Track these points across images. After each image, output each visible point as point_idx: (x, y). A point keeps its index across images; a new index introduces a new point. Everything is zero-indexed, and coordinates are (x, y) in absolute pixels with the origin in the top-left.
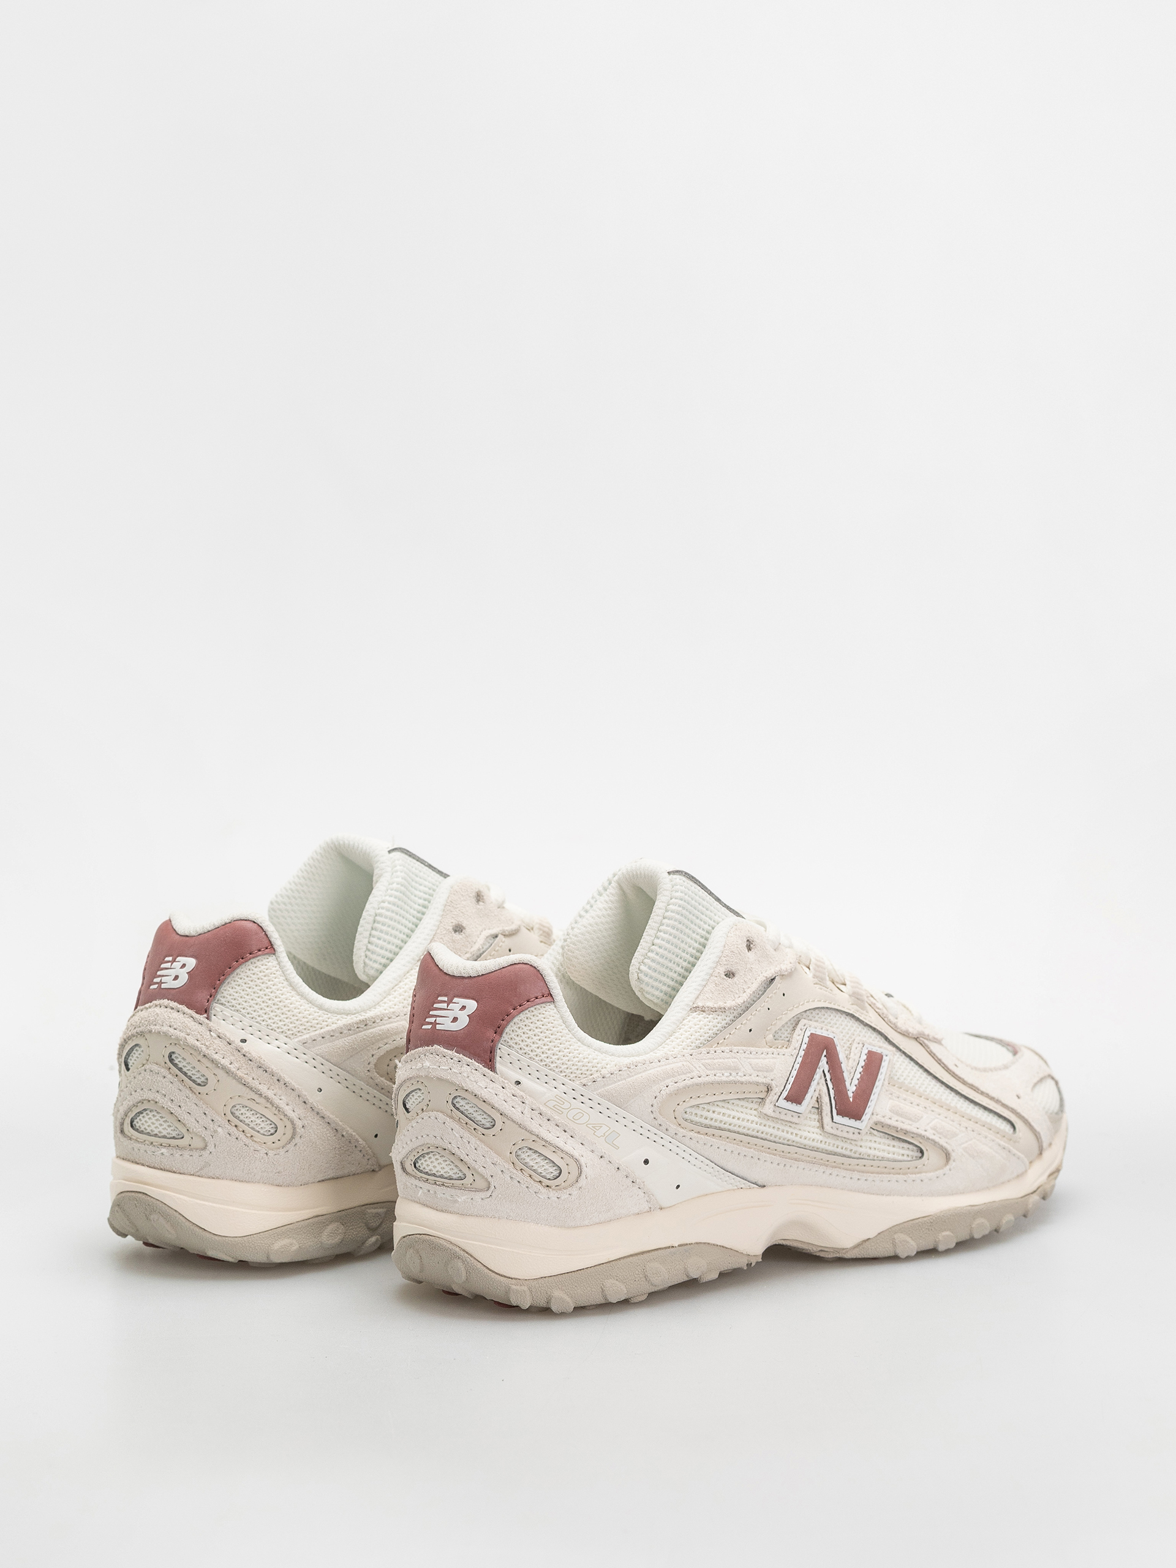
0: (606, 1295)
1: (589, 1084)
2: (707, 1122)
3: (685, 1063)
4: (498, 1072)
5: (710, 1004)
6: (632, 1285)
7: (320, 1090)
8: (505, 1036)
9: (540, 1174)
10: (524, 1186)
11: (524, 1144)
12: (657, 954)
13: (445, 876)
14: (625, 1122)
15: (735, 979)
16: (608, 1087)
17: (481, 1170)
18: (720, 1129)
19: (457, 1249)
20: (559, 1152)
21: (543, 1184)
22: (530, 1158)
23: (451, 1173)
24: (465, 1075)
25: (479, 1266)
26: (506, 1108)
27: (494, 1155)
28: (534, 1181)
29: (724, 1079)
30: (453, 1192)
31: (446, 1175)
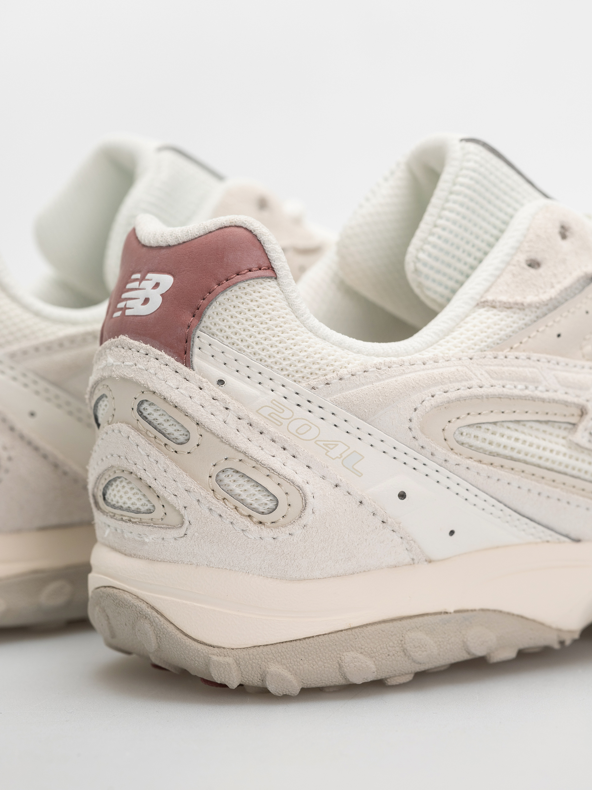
0: (345, 674)
1: (320, 387)
2: (493, 448)
3: (460, 368)
4: (195, 367)
5: (504, 298)
6: (384, 661)
7: (32, 414)
8: (206, 321)
9: (249, 506)
10: (227, 522)
11: (228, 464)
12: (440, 237)
13: (219, 177)
14: (371, 440)
15: (541, 270)
16: (347, 393)
17: (171, 498)
18: (512, 459)
19: (144, 606)
20: (275, 477)
21: (255, 520)
22: (236, 484)
23: (138, 505)
24: (152, 371)
25: (171, 628)
26: (203, 415)
27: (188, 479)
28: (241, 514)
29: (516, 392)
30: (139, 529)
31: (133, 508)
